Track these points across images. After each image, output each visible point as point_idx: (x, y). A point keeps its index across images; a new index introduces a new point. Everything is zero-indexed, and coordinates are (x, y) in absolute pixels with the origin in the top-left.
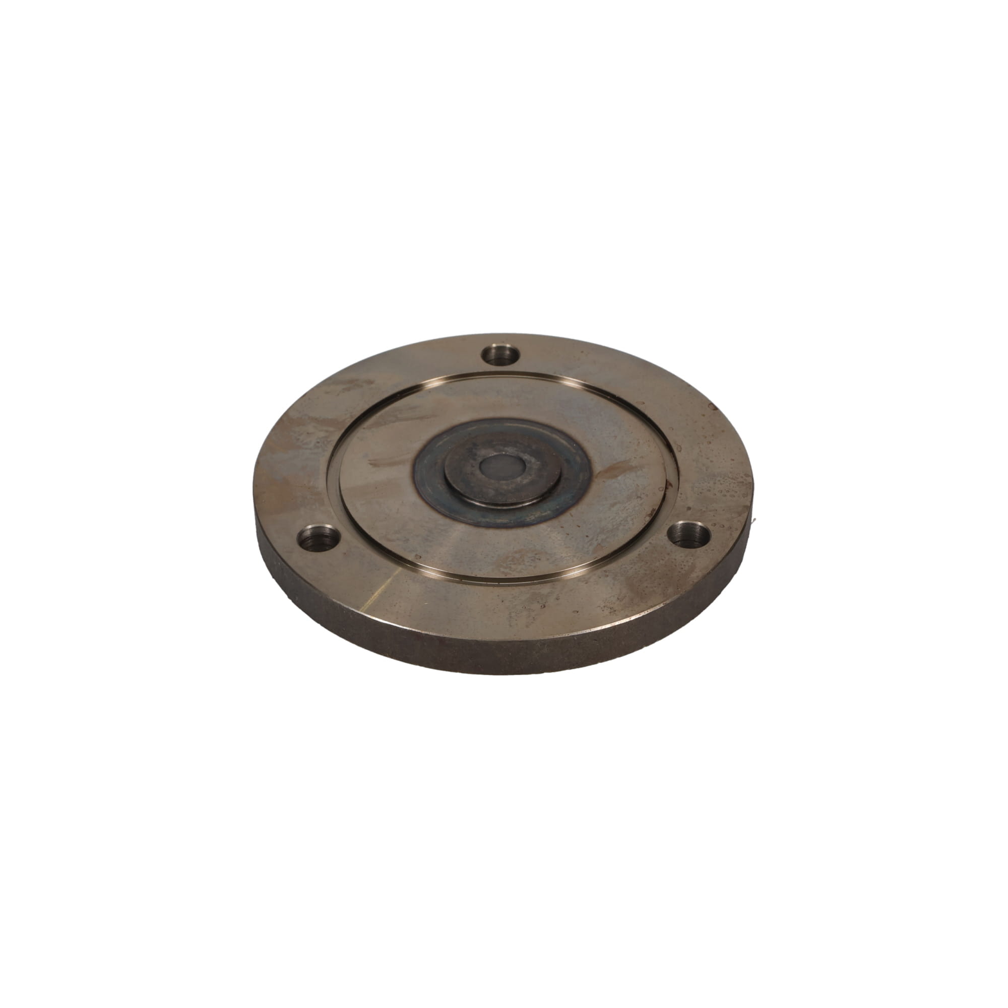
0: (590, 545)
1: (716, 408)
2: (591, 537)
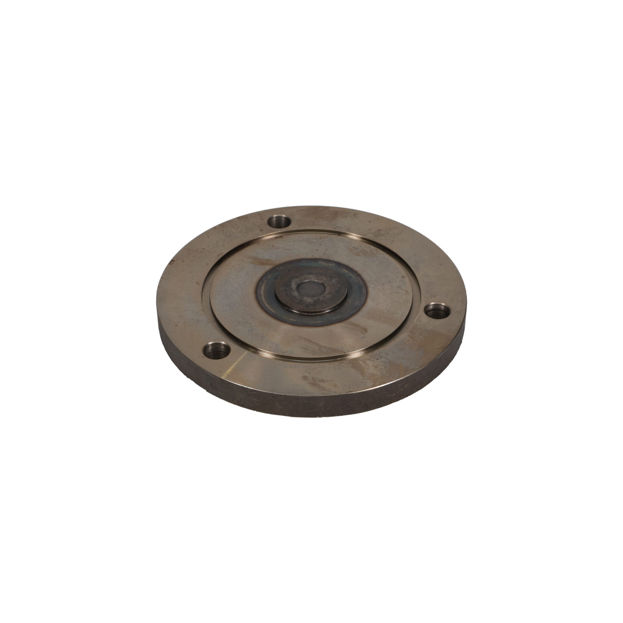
2: (319, 244)
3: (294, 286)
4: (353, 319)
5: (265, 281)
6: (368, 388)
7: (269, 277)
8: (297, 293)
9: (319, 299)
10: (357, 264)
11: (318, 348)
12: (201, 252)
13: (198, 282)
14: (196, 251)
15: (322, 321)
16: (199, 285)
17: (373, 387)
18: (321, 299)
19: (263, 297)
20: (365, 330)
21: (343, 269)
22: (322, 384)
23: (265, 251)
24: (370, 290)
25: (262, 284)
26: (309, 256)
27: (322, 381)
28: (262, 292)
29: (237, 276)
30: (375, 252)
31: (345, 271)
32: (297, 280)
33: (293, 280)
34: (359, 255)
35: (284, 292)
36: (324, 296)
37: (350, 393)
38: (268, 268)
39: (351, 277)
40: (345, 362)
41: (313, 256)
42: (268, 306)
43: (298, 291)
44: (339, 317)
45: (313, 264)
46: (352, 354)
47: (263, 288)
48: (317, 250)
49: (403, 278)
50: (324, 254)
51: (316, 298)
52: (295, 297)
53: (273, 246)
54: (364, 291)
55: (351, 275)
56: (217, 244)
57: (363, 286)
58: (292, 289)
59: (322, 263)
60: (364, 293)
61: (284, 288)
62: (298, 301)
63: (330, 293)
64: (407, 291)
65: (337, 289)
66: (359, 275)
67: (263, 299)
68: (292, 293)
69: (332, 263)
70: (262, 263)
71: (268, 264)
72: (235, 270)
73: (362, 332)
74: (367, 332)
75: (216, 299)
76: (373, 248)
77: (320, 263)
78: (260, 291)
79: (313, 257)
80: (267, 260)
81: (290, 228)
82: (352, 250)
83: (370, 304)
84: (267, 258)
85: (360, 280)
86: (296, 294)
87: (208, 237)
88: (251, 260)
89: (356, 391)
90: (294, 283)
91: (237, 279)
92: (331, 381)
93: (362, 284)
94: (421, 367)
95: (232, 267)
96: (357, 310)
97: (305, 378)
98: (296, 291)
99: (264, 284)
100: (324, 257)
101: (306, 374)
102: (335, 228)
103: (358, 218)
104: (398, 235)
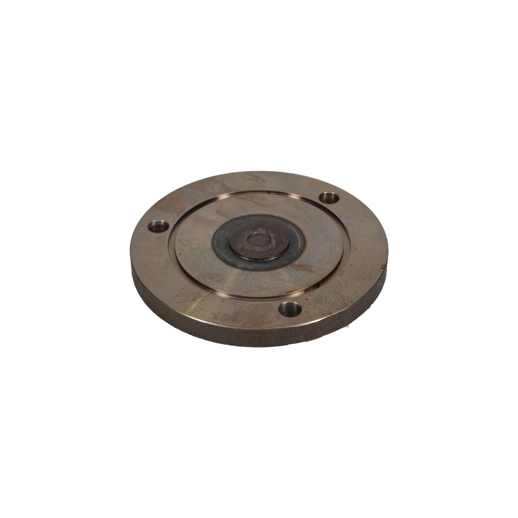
0: (247, 289)
2: (252, 286)
3: (274, 241)
4: (226, 220)
5: (298, 251)
7: (295, 254)
8: (270, 236)
9: (253, 231)
10: (219, 265)
12: (359, 277)
13: (355, 249)
14: (364, 278)
15: (250, 218)
16: (353, 247)
19: (299, 238)
20: (217, 212)
21: (231, 261)
22: (251, 177)
23: (301, 278)
24: (210, 243)
25: (300, 248)
26: (261, 273)
27: (251, 179)
28: (300, 241)
29: (323, 255)
30: (201, 277)
31: (230, 260)
32: (271, 247)
33: (274, 246)
34: (216, 274)
35: (281, 236)
38: (297, 262)
39: (225, 254)
41: (258, 274)
42: (294, 230)
43: (270, 237)
44: (237, 222)
47: (300, 245)
48: (253, 279)
49: (181, 253)
50: (247, 276)
51: (255, 232)
52: (272, 232)
53: (294, 283)
54: (215, 242)
55: (225, 256)
56: (346, 286)
57: (215, 247)
58: (275, 239)
59: (249, 267)
60: (215, 241)
61: (282, 240)
62: (270, 229)
63: (244, 236)
64: (180, 242)
65: (237, 239)
66: (218, 256)
67: (298, 235)
68: (274, 236)
69: (241, 267)
70: (303, 267)
71: (297, 266)
72: (325, 260)
73: (220, 211)
74: (217, 211)
75: (337, 235)
76: (203, 282)
77: (251, 267)
78: (301, 242)
79: (257, 272)
80: (299, 270)
81: (278, 303)
82: (222, 279)
83: (211, 232)
84: (299, 271)
85: (217, 251)
86: (272, 235)
87: (356, 292)
88: (312, 269)
90: (273, 244)
91: (323, 252)
92: (244, 179)
93: (216, 248)
95: (329, 263)
96: (222, 228)
97: (264, 181)
98: (271, 238)
99: (299, 248)
100: (247, 272)
101: (262, 183)
103: (212, 313)
104: (178, 295)
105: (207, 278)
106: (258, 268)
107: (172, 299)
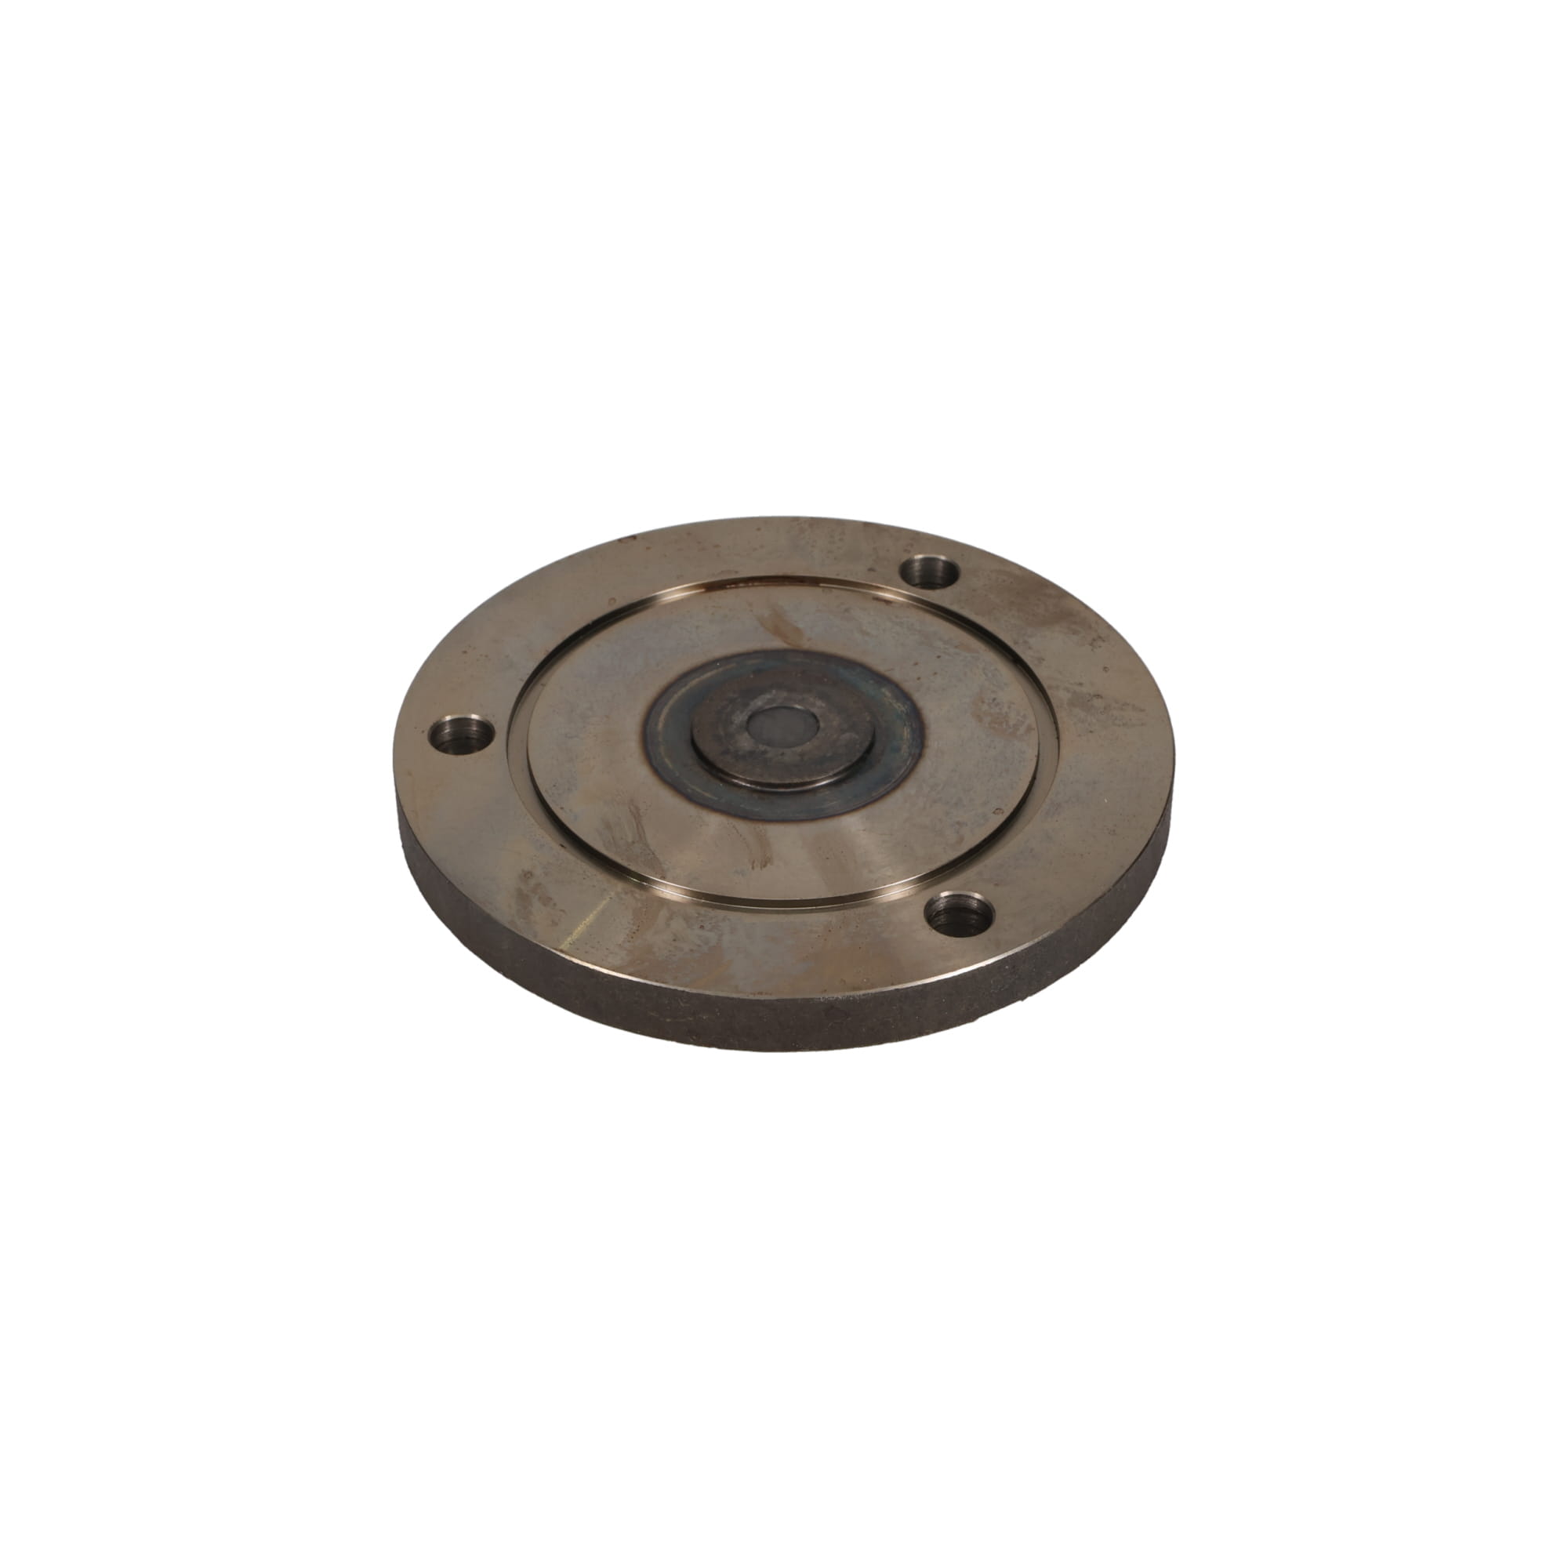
0: (958, 655)
1: (634, 537)
2: (939, 654)
3: (758, 704)
5: (732, 665)
6: (601, 967)
7: (752, 662)
8: (745, 719)
9: (765, 752)
10: (945, 734)
11: (630, 840)
13: (615, 600)
14: (699, 543)
16: (611, 605)
17: (614, 970)
18: (769, 755)
19: (683, 690)
20: (765, 862)
21: (905, 727)
22: (537, 906)
23: (817, 611)
25: (718, 667)
28: (695, 682)
29: (698, 627)
31: (905, 733)
32: (785, 696)
33: (774, 693)
34: (981, 721)
36: (783, 754)
37: (558, 953)
38: (777, 643)
39: (898, 750)
40: (637, 896)
41: (892, 669)
43: (752, 715)
45: (868, 687)
46: (669, 888)
47: (714, 672)
48: (916, 664)
49: (994, 812)
50: (919, 678)
51: (762, 748)
52: (731, 723)
55: (905, 747)
56: (755, 550)
57: (894, 780)
58: (747, 706)
59: (886, 693)
63: (801, 754)
64: (960, 841)
67: (677, 695)
68: (737, 714)
69: (903, 704)
70: (780, 629)
71: (786, 639)
72: (713, 614)
73: (754, 862)
74: (764, 866)
77: (883, 690)
78: (695, 678)
80: (796, 629)
81: (936, 596)
82: (983, 702)
84: (801, 626)
86: (740, 718)
88: (766, 616)
89: (573, 957)
90: (770, 698)
92: (561, 910)
94: (754, 994)
97: (526, 875)
98: (750, 713)
99: (721, 669)
100: (908, 686)
101: (538, 871)
102: (1016, 643)
103: (1095, 650)
104: (1119, 726)
105: (1011, 723)
106: (871, 682)
107: (1142, 724)
